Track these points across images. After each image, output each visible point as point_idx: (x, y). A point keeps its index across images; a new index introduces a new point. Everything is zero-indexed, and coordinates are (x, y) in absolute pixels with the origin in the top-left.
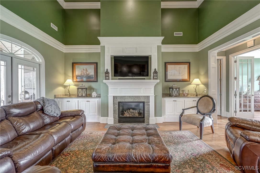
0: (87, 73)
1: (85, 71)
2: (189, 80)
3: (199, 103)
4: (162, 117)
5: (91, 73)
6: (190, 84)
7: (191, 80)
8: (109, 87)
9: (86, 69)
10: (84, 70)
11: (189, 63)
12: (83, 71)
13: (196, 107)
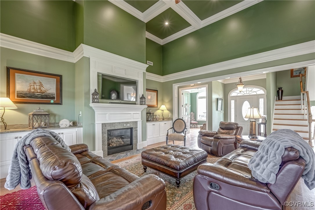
0: (41, 89)
1: (37, 85)
2: (156, 106)
3: (174, 125)
4: (146, 140)
5: (50, 90)
6: (159, 109)
7: (159, 106)
8: (96, 113)
9: (40, 83)
10: (35, 83)
11: (157, 91)
12: (34, 85)
13: (172, 128)
